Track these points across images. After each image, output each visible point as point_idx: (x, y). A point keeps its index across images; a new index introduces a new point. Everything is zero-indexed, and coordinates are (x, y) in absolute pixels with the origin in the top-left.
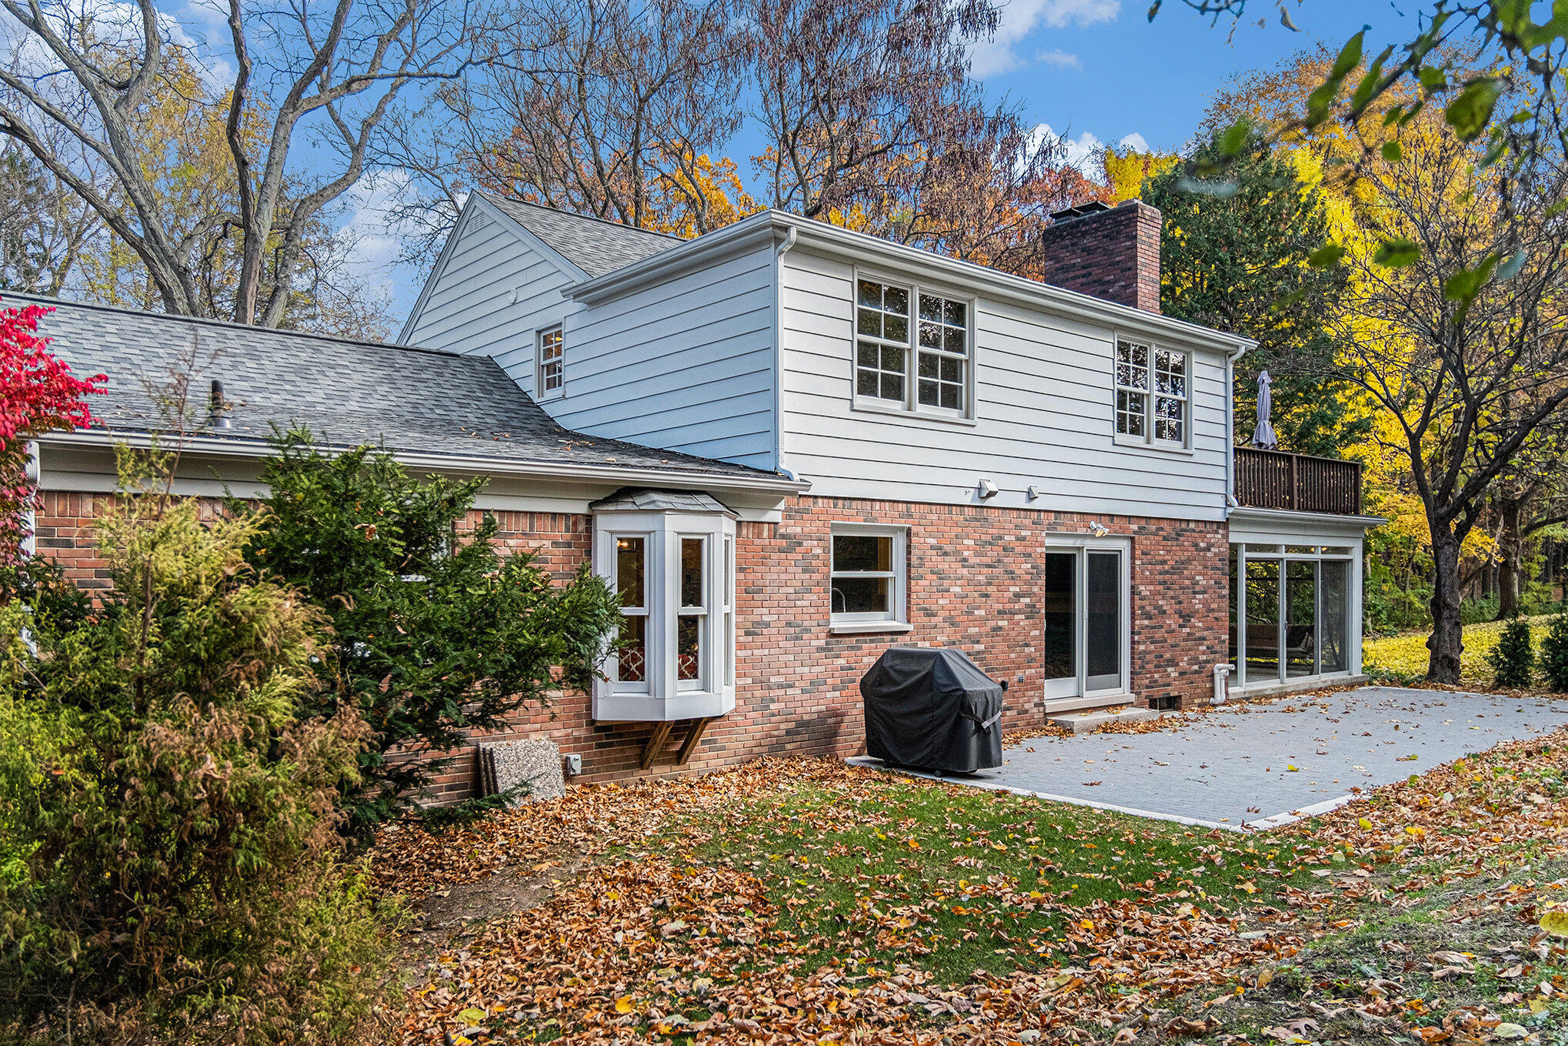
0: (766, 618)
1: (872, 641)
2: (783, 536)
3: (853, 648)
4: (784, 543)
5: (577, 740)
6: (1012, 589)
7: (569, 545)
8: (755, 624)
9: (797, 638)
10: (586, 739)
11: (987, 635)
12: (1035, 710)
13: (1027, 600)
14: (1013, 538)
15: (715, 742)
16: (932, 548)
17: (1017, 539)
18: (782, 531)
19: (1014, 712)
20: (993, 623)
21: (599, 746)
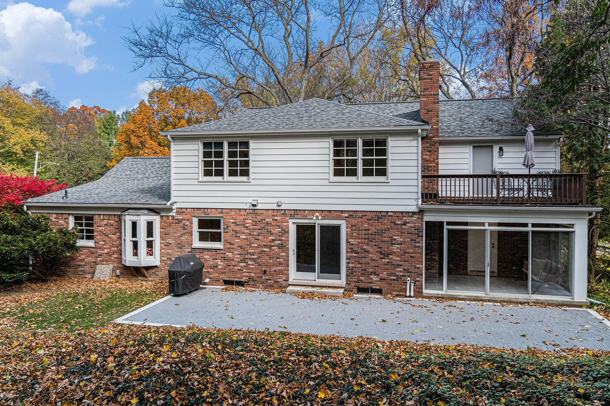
0: (170, 242)
1: (208, 251)
2: (176, 219)
3: (201, 253)
4: (177, 221)
5: (120, 267)
6: (270, 238)
7: (118, 222)
8: (168, 243)
9: (180, 248)
10: (122, 267)
11: (258, 253)
12: (283, 282)
13: (279, 242)
14: (271, 220)
15: (156, 273)
16: (233, 223)
17: (273, 220)
18: (175, 218)
19: (273, 281)
20: (261, 249)
21: (125, 269)
